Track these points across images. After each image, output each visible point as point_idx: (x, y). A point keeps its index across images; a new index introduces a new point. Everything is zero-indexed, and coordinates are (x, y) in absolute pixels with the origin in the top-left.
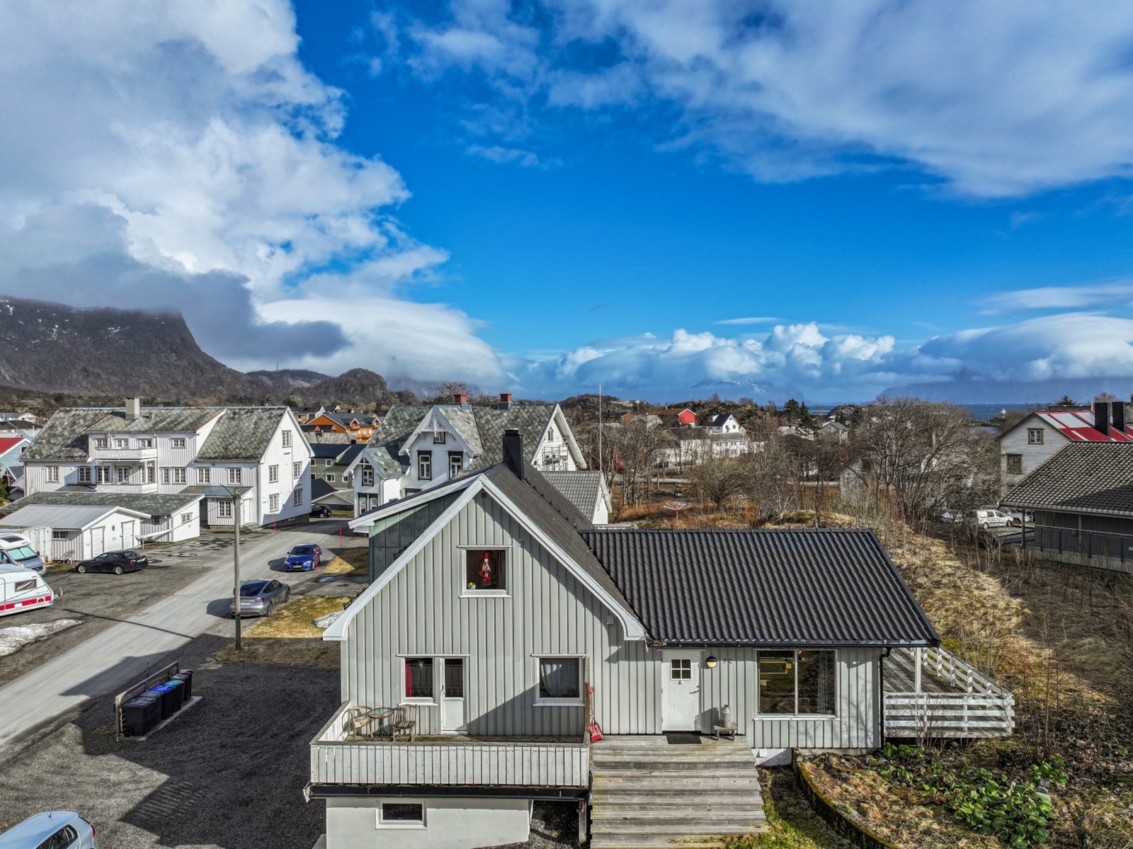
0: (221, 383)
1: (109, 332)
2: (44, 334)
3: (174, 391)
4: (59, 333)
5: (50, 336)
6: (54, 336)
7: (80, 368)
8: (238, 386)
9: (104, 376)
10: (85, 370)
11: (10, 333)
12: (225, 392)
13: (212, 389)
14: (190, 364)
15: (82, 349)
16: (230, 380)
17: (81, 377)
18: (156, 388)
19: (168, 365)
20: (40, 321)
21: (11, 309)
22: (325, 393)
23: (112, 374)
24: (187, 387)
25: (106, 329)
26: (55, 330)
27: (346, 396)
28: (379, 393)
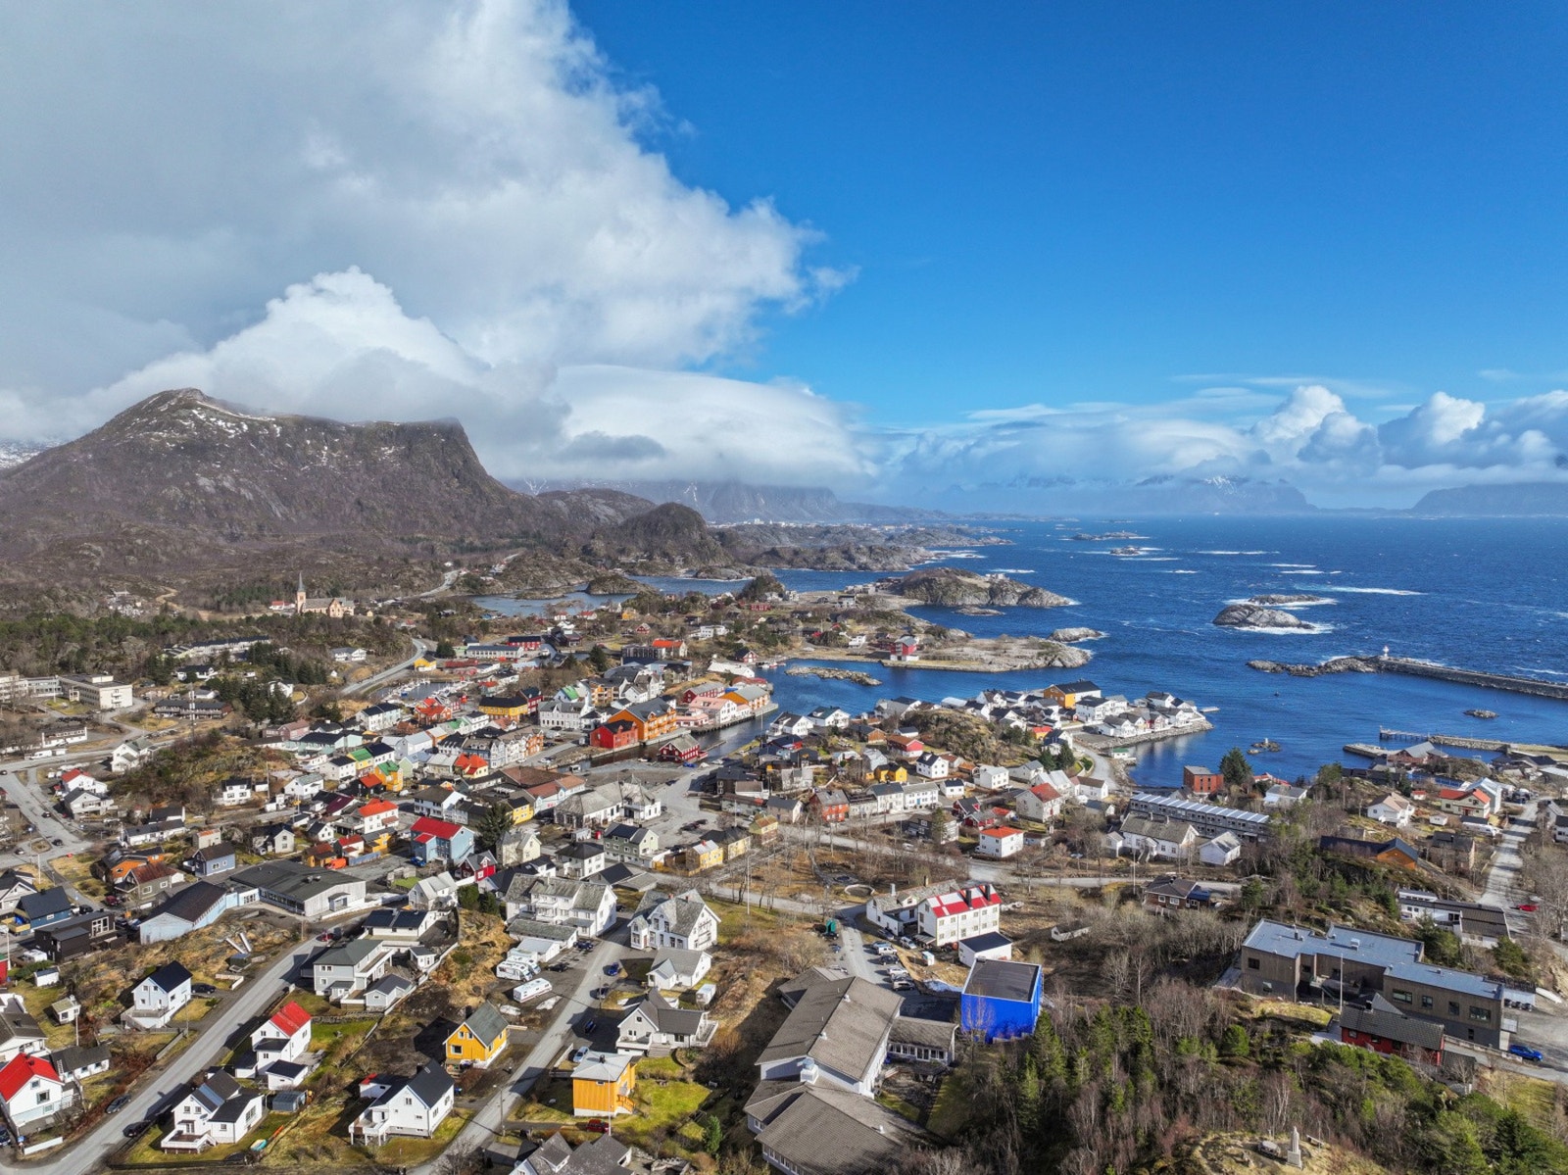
0: (511, 515)
1: (382, 454)
2: (313, 458)
3: (457, 526)
4: (330, 457)
5: (320, 461)
6: (324, 460)
7: (353, 500)
8: (530, 520)
9: (380, 510)
10: (359, 503)
11: (279, 459)
12: (515, 528)
13: (500, 523)
14: (474, 492)
15: (354, 476)
16: (520, 512)
17: (354, 512)
18: (437, 523)
19: (449, 493)
20: (308, 442)
21: (278, 429)
22: (632, 535)
23: (388, 506)
24: (472, 520)
25: (379, 449)
26: (324, 453)
27: (656, 540)
28: (696, 536)
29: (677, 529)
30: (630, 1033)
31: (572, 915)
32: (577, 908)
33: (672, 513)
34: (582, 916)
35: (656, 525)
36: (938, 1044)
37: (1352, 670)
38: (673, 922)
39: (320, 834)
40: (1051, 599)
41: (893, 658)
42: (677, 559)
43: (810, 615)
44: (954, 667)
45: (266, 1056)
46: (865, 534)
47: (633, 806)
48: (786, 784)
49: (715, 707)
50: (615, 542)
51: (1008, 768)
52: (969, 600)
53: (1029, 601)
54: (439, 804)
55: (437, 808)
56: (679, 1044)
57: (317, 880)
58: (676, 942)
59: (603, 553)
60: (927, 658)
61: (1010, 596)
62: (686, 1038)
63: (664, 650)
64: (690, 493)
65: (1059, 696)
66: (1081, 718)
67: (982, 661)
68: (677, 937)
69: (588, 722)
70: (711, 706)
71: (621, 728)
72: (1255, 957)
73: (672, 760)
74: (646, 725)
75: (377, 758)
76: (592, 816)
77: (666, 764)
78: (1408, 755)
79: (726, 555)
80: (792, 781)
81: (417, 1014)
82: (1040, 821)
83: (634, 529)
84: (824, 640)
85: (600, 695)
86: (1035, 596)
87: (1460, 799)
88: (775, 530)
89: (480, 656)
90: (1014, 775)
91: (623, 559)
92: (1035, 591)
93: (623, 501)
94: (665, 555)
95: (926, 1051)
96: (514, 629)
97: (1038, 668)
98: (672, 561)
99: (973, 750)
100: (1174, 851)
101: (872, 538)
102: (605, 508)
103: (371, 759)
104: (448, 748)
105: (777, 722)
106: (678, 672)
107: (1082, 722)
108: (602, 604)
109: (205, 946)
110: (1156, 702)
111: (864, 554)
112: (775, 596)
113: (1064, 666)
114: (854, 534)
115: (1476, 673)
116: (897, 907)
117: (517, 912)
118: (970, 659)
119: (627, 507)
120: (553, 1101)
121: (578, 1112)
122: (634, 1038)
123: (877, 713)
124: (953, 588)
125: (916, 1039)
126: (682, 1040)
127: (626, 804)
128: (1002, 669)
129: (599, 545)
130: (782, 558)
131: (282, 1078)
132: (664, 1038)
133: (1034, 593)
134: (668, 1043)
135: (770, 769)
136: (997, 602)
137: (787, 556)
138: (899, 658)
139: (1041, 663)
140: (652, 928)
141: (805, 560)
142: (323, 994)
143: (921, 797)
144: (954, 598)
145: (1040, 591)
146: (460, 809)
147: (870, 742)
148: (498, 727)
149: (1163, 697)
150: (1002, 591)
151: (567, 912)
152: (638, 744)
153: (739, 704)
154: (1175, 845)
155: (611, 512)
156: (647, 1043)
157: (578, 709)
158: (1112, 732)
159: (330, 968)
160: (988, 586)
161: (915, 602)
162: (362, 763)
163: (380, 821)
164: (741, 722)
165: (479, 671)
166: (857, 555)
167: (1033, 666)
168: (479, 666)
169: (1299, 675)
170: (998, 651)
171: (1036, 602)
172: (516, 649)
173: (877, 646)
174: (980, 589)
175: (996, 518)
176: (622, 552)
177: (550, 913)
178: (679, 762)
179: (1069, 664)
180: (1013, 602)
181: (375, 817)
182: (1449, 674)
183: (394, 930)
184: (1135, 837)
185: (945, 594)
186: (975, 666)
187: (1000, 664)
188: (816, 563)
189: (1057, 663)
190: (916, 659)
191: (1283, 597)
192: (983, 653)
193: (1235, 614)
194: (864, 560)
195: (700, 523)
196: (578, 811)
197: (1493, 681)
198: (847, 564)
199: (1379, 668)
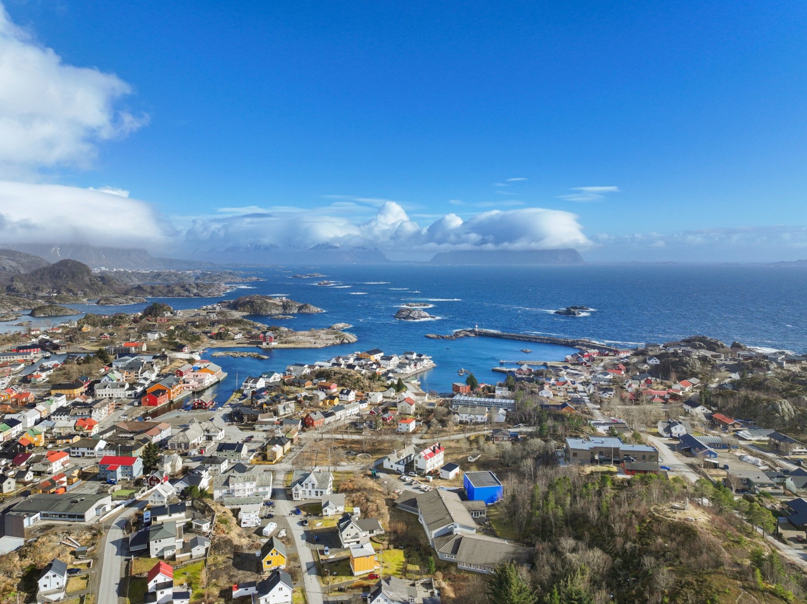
27: (60, 282)
28: (87, 279)
29: (74, 275)
30: (347, 535)
31: (254, 490)
32: (258, 487)
33: (69, 265)
34: (261, 490)
35: (59, 273)
36: (482, 509)
37: (467, 336)
38: (316, 483)
39: (26, 477)
40: (314, 309)
41: (264, 344)
42: (79, 293)
43: (197, 323)
44: (299, 346)
45: (162, 593)
46: (182, 276)
47: (211, 434)
48: (281, 412)
49: (201, 377)
50: (30, 283)
51: (381, 392)
52: (274, 312)
53: (304, 311)
54: (92, 449)
55: (92, 451)
56: (372, 535)
57: (83, 500)
58: (319, 493)
59: (23, 290)
60: (282, 343)
61: (294, 308)
62: (375, 531)
63: (133, 348)
64: (55, 251)
65: (367, 356)
66: (384, 366)
67: (310, 342)
68: (319, 490)
69: (130, 392)
70: (199, 377)
71: (161, 394)
72: (575, 452)
73: (201, 408)
74: (172, 391)
75: (13, 428)
76: (193, 442)
77: (198, 411)
78: (522, 370)
79: (108, 290)
80: (285, 411)
81: (223, 553)
82: (410, 414)
83: (43, 275)
84: (220, 336)
85: (126, 377)
86: (306, 308)
87: (563, 385)
88: (128, 275)
89: (12, 359)
90: (384, 395)
91: (40, 294)
92: (306, 305)
93: (20, 257)
94: (69, 291)
95: (478, 513)
96: (9, 341)
97: (338, 344)
98: (76, 294)
99: (359, 385)
100: (482, 419)
101: (187, 278)
102: (9, 261)
103: (11, 429)
104: (59, 417)
105: (247, 382)
106: (162, 360)
107: (385, 368)
108: (62, 323)
109: (53, 549)
110: (409, 356)
111: (194, 287)
112: (169, 314)
113: (349, 342)
114: (176, 276)
115: (513, 334)
116: (399, 460)
117: (221, 495)
118: (304, 342)
119: (24, 261)
120: (335, 573)
121: (356, 573)
122: (349, 537)
123: (287, 373)
124: (265, 306)
125: (473, 509)
126: (373, 533)
127: (206, 433)
128: (322, 346)
129: (19, 285)
130: (145, 291)
131: (182, 600)
132: (364, 534)
133: (305, 306)
134: (366, 536)
135: (265, 406)
136: (287, 312)
137: (149, 290)
138: (268, 344)
139: (338, 341)
140: (304, 489)
141: (160, 291)
142: (155, 556)
143: (353, 410)
144: (266, 311)
145: (308, 305)
146: (109, 449)
147: (306, 387)
148: (82, 401)
149: (412, 354)
150: (289, 306)
151: (252, 490)
152: (168, 402)
153: (212, 374)
154: (482, 416)
155: (13, 264)
156: (358, 538)
157: (123, 386)
158: (402, 371)
159: (160, 541)
160: (281, 303)
161: (245, 314)
162: (5, 432)
163: (60, 464)
164: (215, 384)
165: (13, 369)
166: (191, 288)
167: (335, 343)
168: (12, 366)
169: (448, 339)
170: (316, 337)
171: (307, 311)
172: (29, 354)
173: (250, 338)
174: (278, 306)
175: (242, 266)
176: (37, 289)
177: (241, 492)
178: (205, 408)
179: (351, 341)
180: (296, 311)
181: (58, 462)
182: (503, 335)
183: (170, 515)
184: (464, 416)
185: (261, 309)
186: (308, 345)
187: (320, 344)
188: (167, 293)
189: (346, 341)
190: (276, 343)
191: (414, 304)
192: (309, 338)
193: (404, 313)
194: (195, 291)
195: (89, 271)
196: (185, 441)
197: (520, 337)
198: (187, 293)
199: (476, 334)
